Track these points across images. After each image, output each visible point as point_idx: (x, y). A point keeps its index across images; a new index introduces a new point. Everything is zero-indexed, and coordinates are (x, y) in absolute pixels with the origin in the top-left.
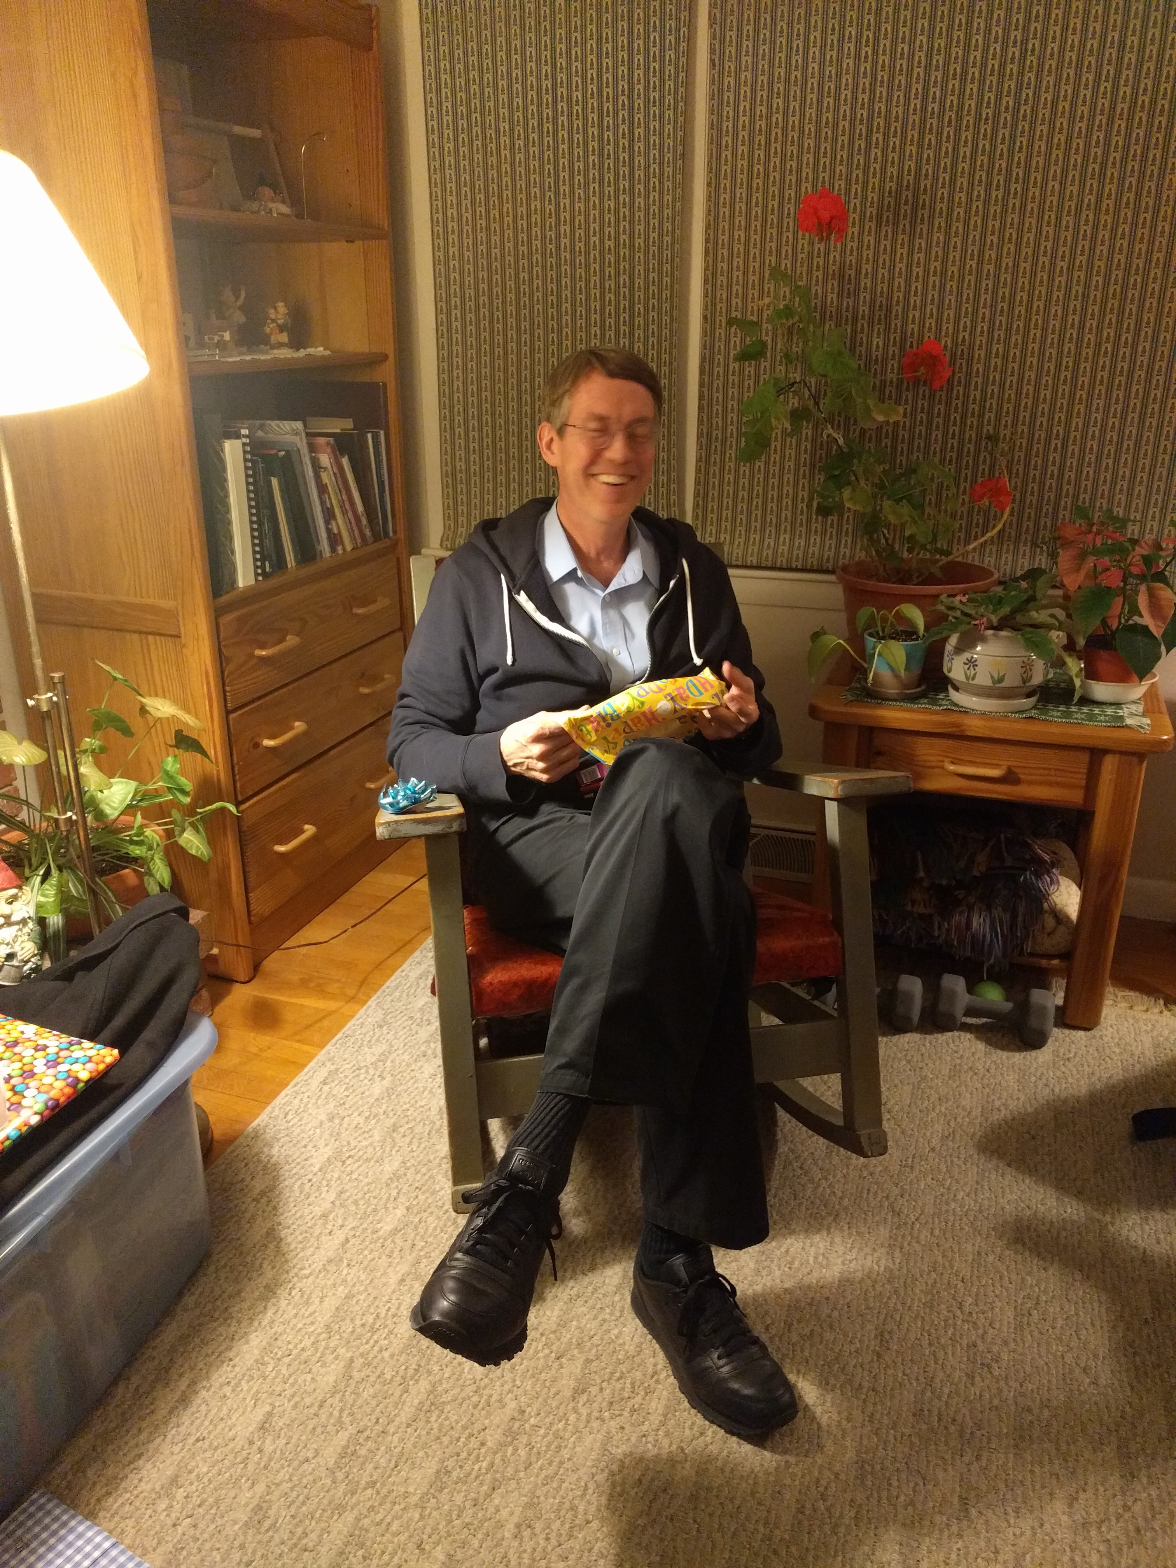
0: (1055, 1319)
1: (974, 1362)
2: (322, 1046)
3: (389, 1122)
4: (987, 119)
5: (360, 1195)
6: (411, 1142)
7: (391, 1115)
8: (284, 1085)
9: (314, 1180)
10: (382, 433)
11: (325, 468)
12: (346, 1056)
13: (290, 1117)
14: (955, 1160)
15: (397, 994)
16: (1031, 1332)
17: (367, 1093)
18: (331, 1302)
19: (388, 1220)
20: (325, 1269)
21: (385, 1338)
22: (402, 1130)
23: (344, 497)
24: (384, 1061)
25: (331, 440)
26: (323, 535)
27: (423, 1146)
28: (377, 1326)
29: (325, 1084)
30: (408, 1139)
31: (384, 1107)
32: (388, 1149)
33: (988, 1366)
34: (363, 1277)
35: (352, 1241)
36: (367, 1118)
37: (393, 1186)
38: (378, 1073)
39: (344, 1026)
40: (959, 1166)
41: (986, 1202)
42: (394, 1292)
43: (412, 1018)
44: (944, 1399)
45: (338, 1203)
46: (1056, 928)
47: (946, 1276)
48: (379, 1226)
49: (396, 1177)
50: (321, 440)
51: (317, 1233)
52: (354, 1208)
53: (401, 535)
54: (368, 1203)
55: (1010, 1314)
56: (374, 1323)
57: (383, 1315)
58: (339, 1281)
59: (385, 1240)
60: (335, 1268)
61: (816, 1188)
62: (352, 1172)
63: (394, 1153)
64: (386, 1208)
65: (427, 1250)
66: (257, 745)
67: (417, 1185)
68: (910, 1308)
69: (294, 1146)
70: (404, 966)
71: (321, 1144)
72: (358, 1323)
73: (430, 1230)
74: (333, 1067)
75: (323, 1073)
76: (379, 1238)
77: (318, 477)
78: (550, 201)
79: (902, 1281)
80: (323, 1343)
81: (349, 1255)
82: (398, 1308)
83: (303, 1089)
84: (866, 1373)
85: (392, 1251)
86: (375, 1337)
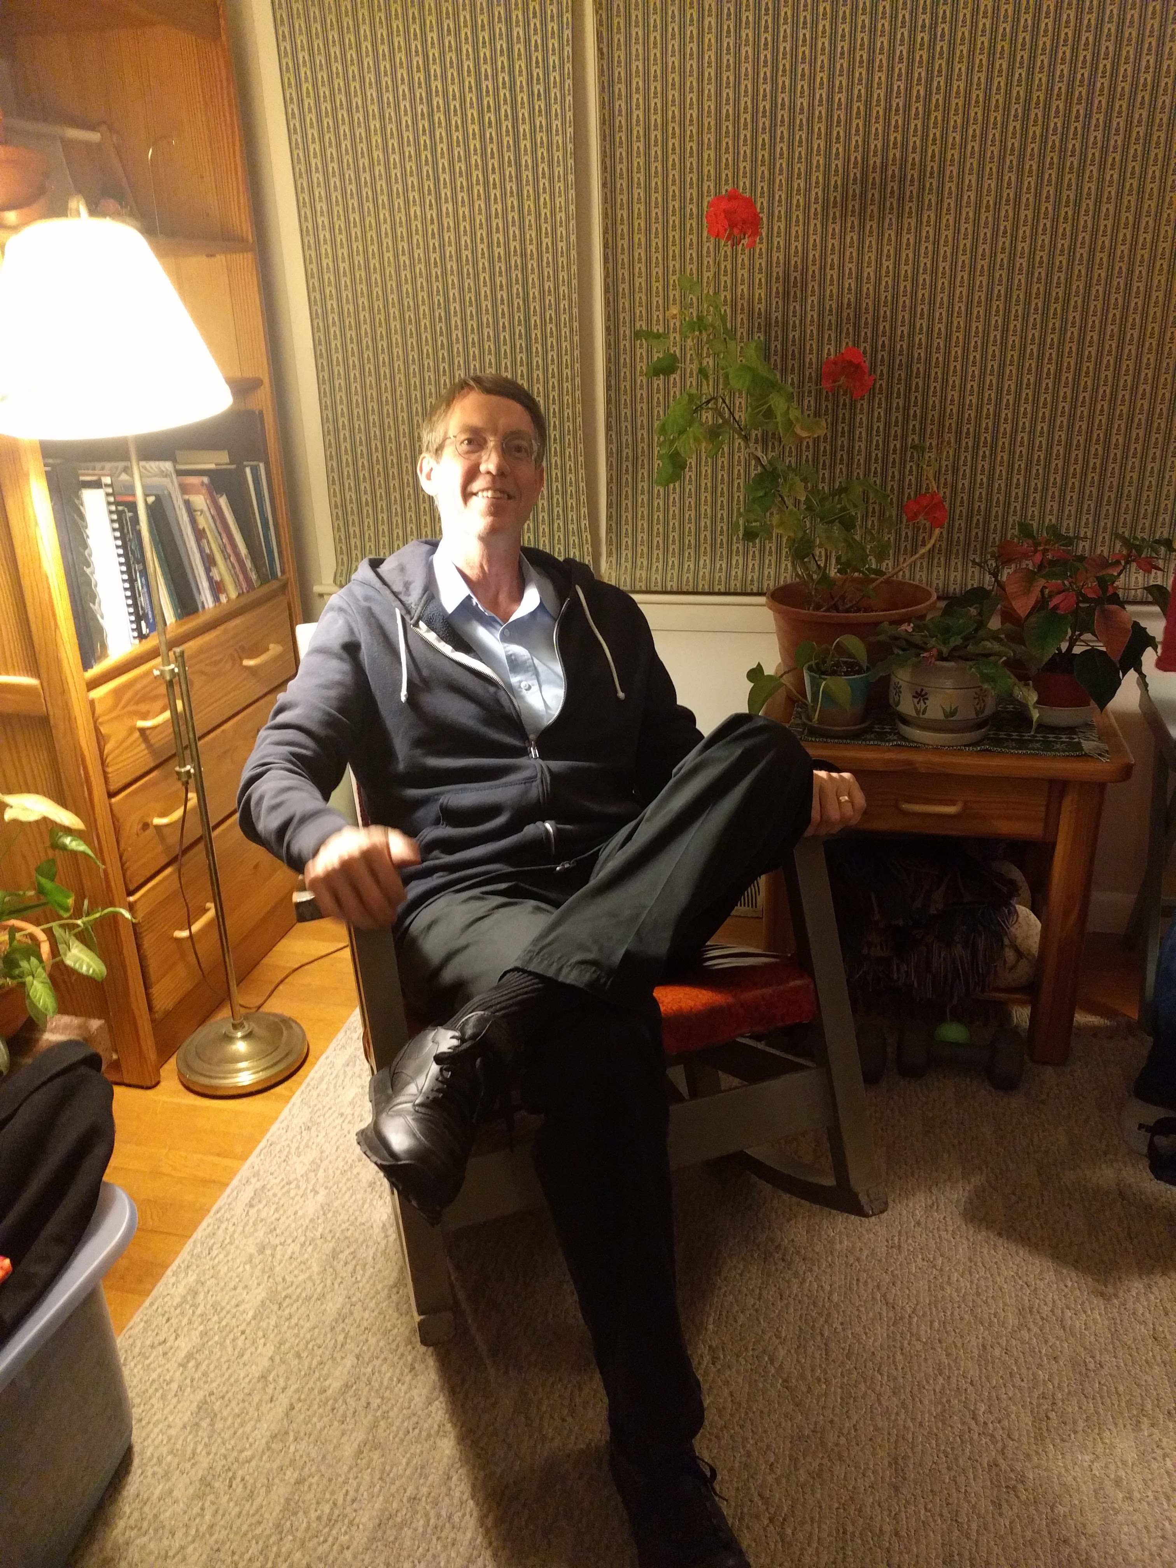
0: (1075, 1422)
1: (999, 1487)
2: (244, 1157)
3: (328, 1247)
4: (897, 110)
5: (302, 1345)
6: (354, 1271)
7: (329, 1238)
8: (203, 1211)
9: (248, 1332)
10: (262, 466)
11: (202, 511)
12: (273, 1169)
13: (214, 1253)
14: (943, 1234)
15: (324, 1086)
16: (1053, 1440)
17: (300, 1213)
18: (281, 1491)
19: (337, 1373)
20: (269, 1448)
21: (346, 1533)
22: (342, 1256)
23: (225, 540)
24: (315, 1171)
25: (206, 480)
26: (204, 584)
27: (368, 1274)
28: (334, 1517)
29: (251, 1206)
30: (350, 1268)
31: (320, 1229)
32: (329, 1283)
33: (1014, 1488)
34: (313, 1455)
35: (298, 1407)
36: (303, 1245)
37: (338, 1329)
38: (310, 1187)
39: (268, 1130)
40: (949, 1242)
41: (982, 1282)
42: (351, 1468)
43: (342, 1115)
44: (974, 1536)
45: (277, 1359)
46: (1018, 961)
47: (954, 1380)
48: (327, 1383)
49: (341, 1317)
50: (194, 480)
51: (256, 1399)
52: (297, 1361)
53: (291, 574)
54: (312, 1353)
55: (1029, 1420)
56: (331, 1513)
57: (340, 1502)
58: (287, 1463)
59: (336, 1400)
60: (281, 1445)
61: (802, 1283)
62: (291, 1316)
63: (336, 1286)
64: (333, 1358)
65: (384, 1408)
66: (146, 826)
67: (365, 1324)
68: (921, 1425)
69: (222, 1289)
70: (329, 1051)
71: (253, 1283)
72: (313, 1515)
73: (385, 1383)
74: (259, 1185)
75: (249, 1192)
76: (328, 1401)
77: (193, 522)
78: (431, 205)
79: (908, 1389)
80: (275, 1549)
81: (294, 1425)
82: (357, 1491)
83: (227, 1215)
84: (886, 1513)
85: (344, 1416)
86: (334, 1532)
